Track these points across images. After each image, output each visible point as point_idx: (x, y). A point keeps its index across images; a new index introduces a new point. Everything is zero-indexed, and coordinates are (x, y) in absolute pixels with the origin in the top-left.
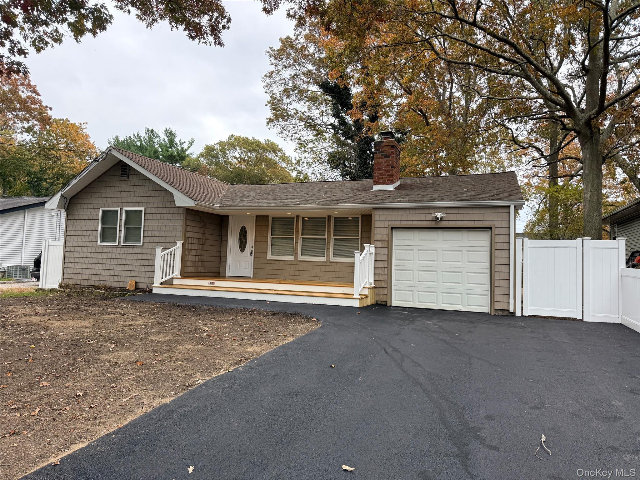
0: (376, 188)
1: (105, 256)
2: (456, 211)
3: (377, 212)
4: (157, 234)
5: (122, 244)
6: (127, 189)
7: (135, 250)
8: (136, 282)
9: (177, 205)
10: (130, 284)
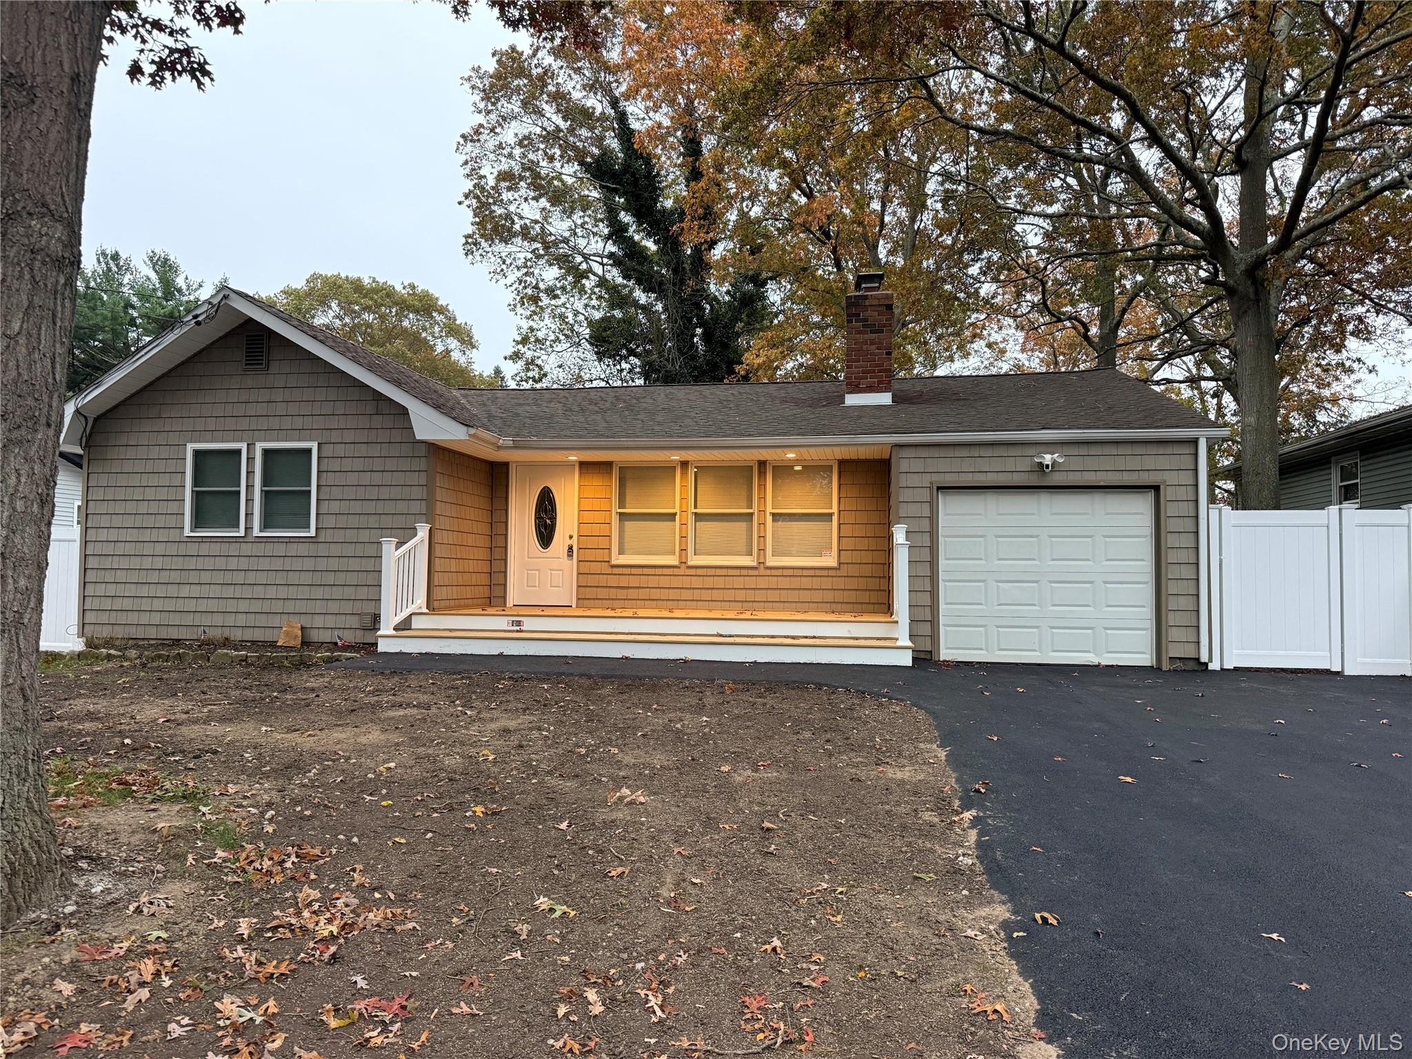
0: (852, 400)
1: (209, 563)
2: (1083, 450)
3: (905, 453)
4: (356, 507)
5: (256, 532)
7: (293, 549)
8: (302, 628)
9: (419, 436)
10: (287, 633)
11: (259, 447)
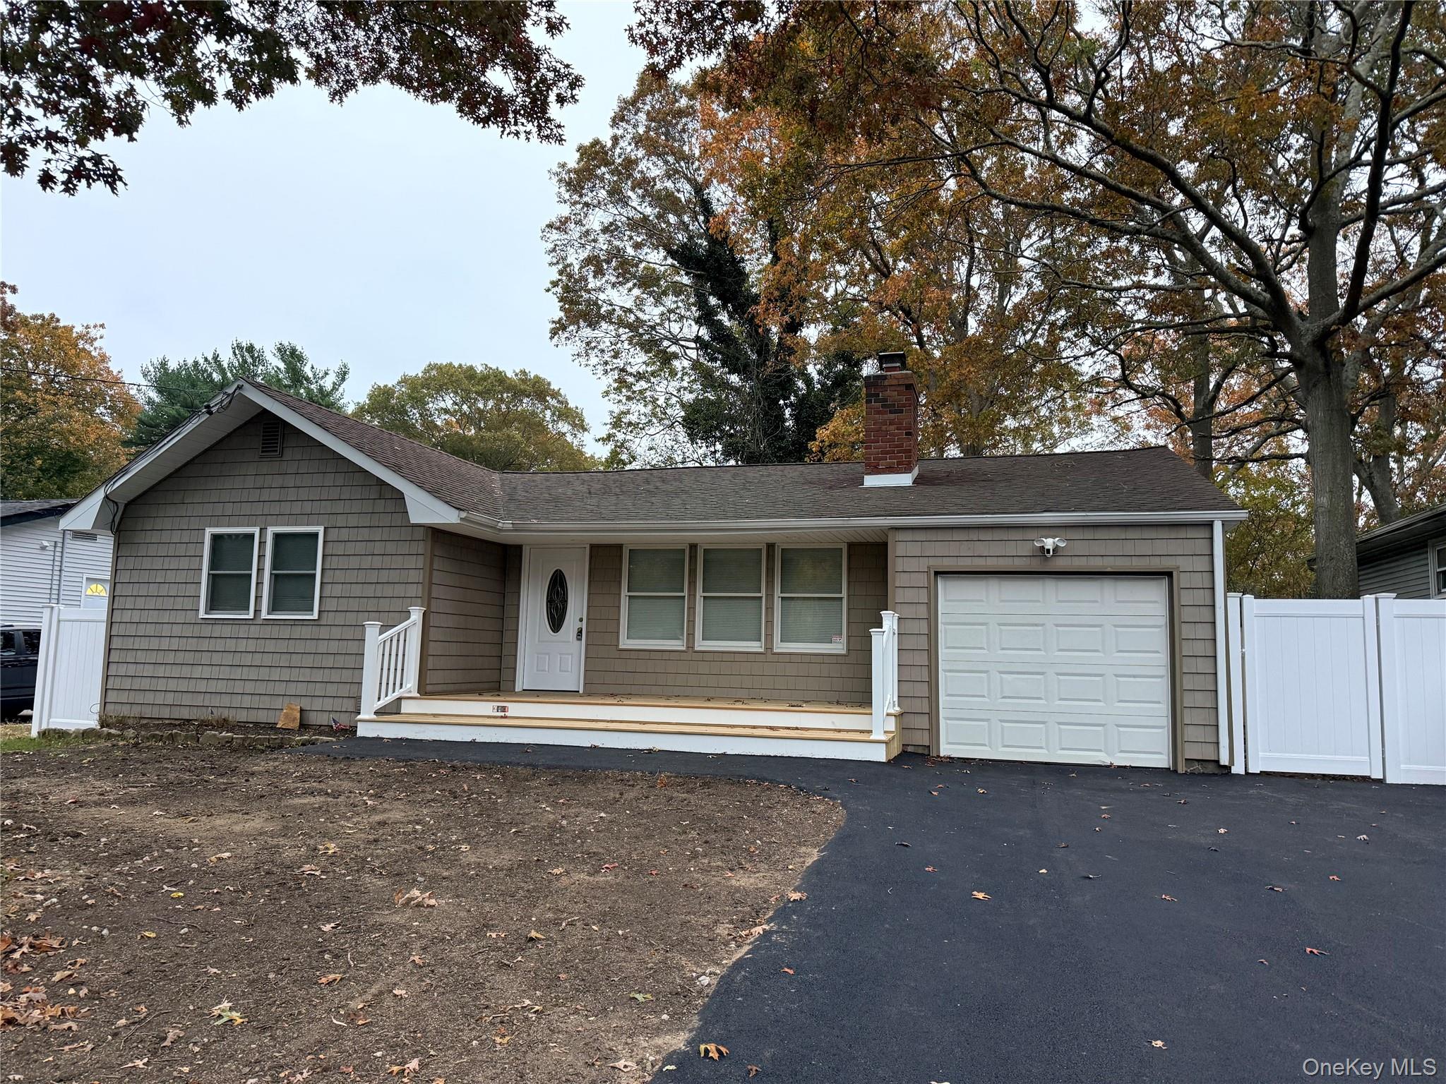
0: (871, 481)
1: (220, 645)
2: (1089, 534)
3: (901, 536)
4: (357, 590)
5: (264, 614)
6: (278, 481)
7: (298, 632)
8: (302, 710)
9: (414, 519)
10: (287, 716)
11: (271, 531)
